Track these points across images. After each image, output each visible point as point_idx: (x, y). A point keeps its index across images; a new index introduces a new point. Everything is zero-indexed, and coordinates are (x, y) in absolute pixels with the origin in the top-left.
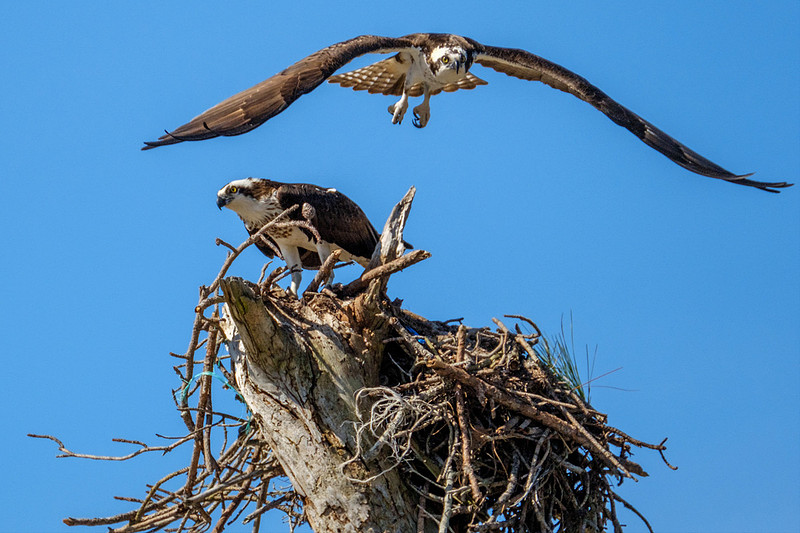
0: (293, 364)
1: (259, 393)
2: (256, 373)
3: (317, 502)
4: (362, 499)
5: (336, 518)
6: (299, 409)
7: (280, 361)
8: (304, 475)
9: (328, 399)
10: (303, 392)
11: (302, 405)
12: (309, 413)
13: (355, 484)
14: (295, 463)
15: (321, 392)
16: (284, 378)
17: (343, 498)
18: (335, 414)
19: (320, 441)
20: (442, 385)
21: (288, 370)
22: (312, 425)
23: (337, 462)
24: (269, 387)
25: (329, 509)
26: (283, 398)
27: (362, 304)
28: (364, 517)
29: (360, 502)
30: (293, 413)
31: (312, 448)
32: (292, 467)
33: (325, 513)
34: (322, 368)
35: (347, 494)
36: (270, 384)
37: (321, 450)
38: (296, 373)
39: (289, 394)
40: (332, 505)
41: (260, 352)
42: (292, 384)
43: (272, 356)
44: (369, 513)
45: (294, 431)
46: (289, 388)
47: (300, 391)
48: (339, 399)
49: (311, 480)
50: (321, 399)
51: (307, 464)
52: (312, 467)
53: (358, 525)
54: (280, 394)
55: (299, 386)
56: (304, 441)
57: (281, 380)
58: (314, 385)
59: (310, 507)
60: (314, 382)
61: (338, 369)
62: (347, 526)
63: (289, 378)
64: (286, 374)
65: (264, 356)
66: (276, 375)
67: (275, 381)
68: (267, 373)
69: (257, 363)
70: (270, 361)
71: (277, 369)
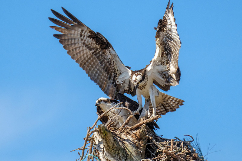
0: (120, 152)
2: (108, 155)
7: (116, 151)
16: (117, 156)
20: (167, 158)
21: (118, 154)
27: (139, 132)
34: (129, 153)
36: (112, 158)
38: (121, 155)
41: (109, 148)
42: (119, 158)
43: (113, 149)
46: (119, 159)
55: (122, 159)
58: (127, 158)
60: (126, 157)
61: (133, 153)
63: (118, 156)
64: (118, 155)
65: (111, 149)
66: (114, 155)
67: (114, 157)
68: (111, 155)
69: (108, 152)
70: (112, 151)
71: (115, 153)
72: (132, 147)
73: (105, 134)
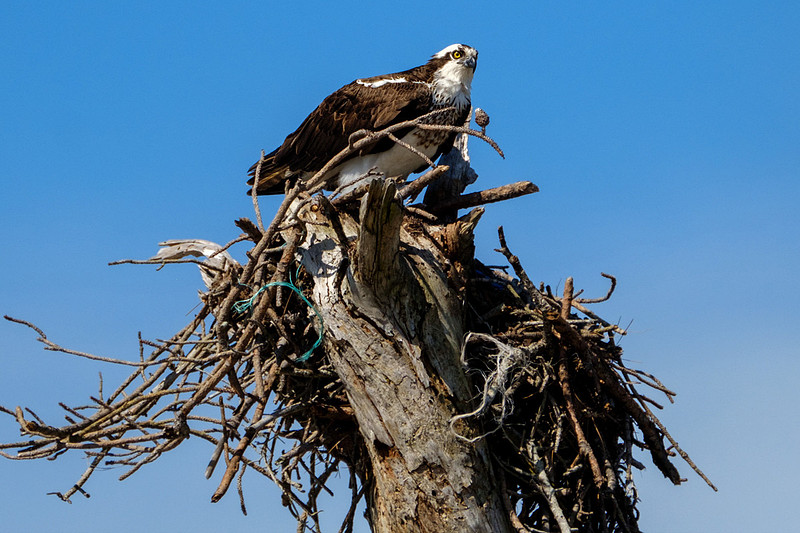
0: (405, 291)
1: (354, 317)
2: (362, 293)
3: (409, 455)
4: (467, 461)
5: (431, 477)
6: (405, 344)
7: (394, 284)
8: (399, 421)
9: (435, 339)
10: (411, 326)
11: (410, 340)
12: (417, 350)
13: (461, 442)
14: (387, 406)
15: (428, 328)
16: (393, 306)
17: (446, 456)
18: (442, 356)
19: (428, 385)
20: (542, 342)
21: (399, 296)
22: (419, 366)
23: (443, 413)
24: (374, 313)
25: (425, 465)
26: (388, 328)
27: (458, 233)
28: (467, 482)
29: (465, 463)
30: (397, 347)
31: (417, 392)
32: (381, 409)
33: (419, 470)
34: (430, 300)
35: (452, 452)
36: (375, 310)
37: (427, 396)
38: (406, 301)
39: (396, 325)
40: (430, 461)
41: (379, 269)
42: (400, 313)
43: (388, 277)
44: (473, 477)
45: (396, 369)
46: (397, 318)
47: (408, 323)
48: (445, 340)
49: (407, 429)
50: (428, 337)
51: (405, 409)
52: (412, 414)
53: (458, 490)
54: (386, 322)
55: (408, 316)
56: (406, 382)
57: (390, 307)
58: (423, 319)
59: (396, 459)
60: (423, 314)
61: (443, 303)
62: (445, 489)
63: (398, 306)
64: (396, 301)
65: (381, 275)
66: (385, 299)
67: (383, 306)
68: (375, 295)
69: (369, 282)
70: (384, 282)
71: (388, 293)
72: (439, 280)
73: (388, 216)
